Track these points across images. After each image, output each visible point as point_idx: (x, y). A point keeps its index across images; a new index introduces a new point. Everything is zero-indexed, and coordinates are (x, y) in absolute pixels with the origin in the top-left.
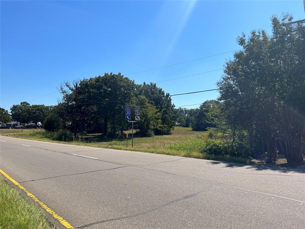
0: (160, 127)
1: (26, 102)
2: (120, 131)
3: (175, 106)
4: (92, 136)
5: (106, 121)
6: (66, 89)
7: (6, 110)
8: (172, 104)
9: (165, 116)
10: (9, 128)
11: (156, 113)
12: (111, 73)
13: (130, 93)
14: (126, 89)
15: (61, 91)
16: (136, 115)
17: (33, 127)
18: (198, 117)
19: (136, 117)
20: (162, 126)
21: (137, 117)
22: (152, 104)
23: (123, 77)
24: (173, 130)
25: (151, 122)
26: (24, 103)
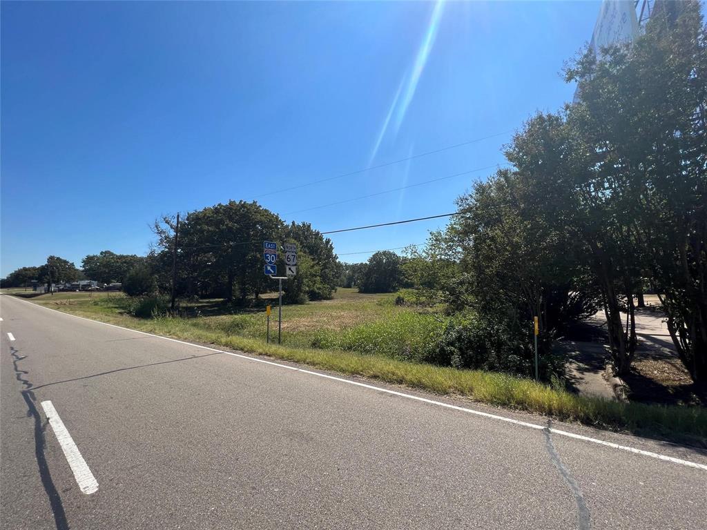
0: (319, 289)
1: (109, 252)
2: (254, 295)
3: (337, 258)
4: (207, 302)
5: (231, 278)
6: (164, 226)
7: (71, 262)
8: (334, 254)
9: (325, 272)
10: (75, 291)
11: (313, 267)
12: (241, 201)
13: (271, 234)
14: (266, 227)
15: (156, 231)
16: (288, 263)
17: (117, 289)
18: (366, 274)
19: (287, 268)
20: (321, 286)
21: (290, 269)
22: (305, 252)
23: (261, 208)
24: (335, 292)
25: (305, 281)
26: (106, 252)
